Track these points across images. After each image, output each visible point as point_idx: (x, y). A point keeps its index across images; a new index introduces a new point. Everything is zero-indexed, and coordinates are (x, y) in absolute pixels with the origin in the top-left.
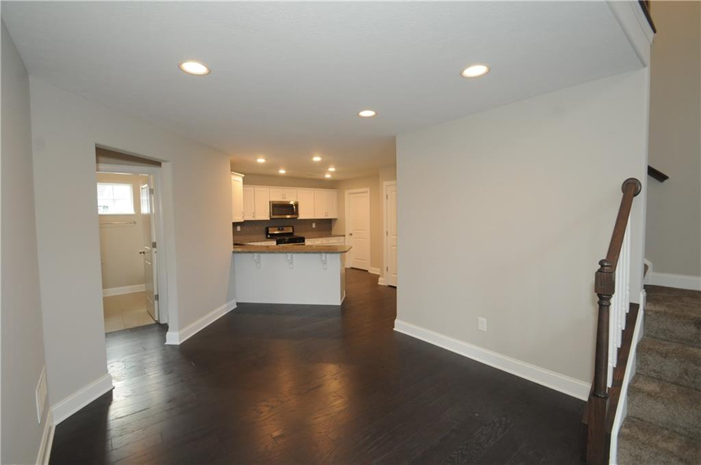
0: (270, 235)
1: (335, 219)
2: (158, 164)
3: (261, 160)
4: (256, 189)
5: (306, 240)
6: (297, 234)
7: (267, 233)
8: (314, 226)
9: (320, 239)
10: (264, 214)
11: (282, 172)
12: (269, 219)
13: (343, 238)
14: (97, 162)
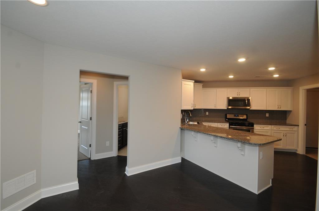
0: (228, 119)
1: (291, 111)
2: (126, 78)
3: (203, 70)
4: (217, 90)
5: (255, 126)
6: (250, 120)
7: (226, 118)
8: (267, 115)
9: (270, 126)
10: (223, 105)
11: (231, 77)
12: (226, 108)
13: (297, 127)
14: (80, 77)
